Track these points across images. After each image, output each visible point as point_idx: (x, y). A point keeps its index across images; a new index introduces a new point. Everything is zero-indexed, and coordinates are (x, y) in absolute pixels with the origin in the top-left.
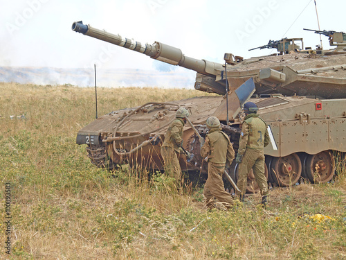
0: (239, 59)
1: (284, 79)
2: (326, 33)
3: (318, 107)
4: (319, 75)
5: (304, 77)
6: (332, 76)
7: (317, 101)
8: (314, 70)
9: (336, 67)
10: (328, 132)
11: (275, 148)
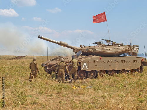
0: (84, 46)
1: (93, 51)
2: (106, 40)
3: (100, 59)
4: (102, 50)
5: (98, 51)
6: (105, 51)
7: (101, 57)
8: (101, 49)
9: (107, 49)
10: (103, 65)
11: (87, 68)
